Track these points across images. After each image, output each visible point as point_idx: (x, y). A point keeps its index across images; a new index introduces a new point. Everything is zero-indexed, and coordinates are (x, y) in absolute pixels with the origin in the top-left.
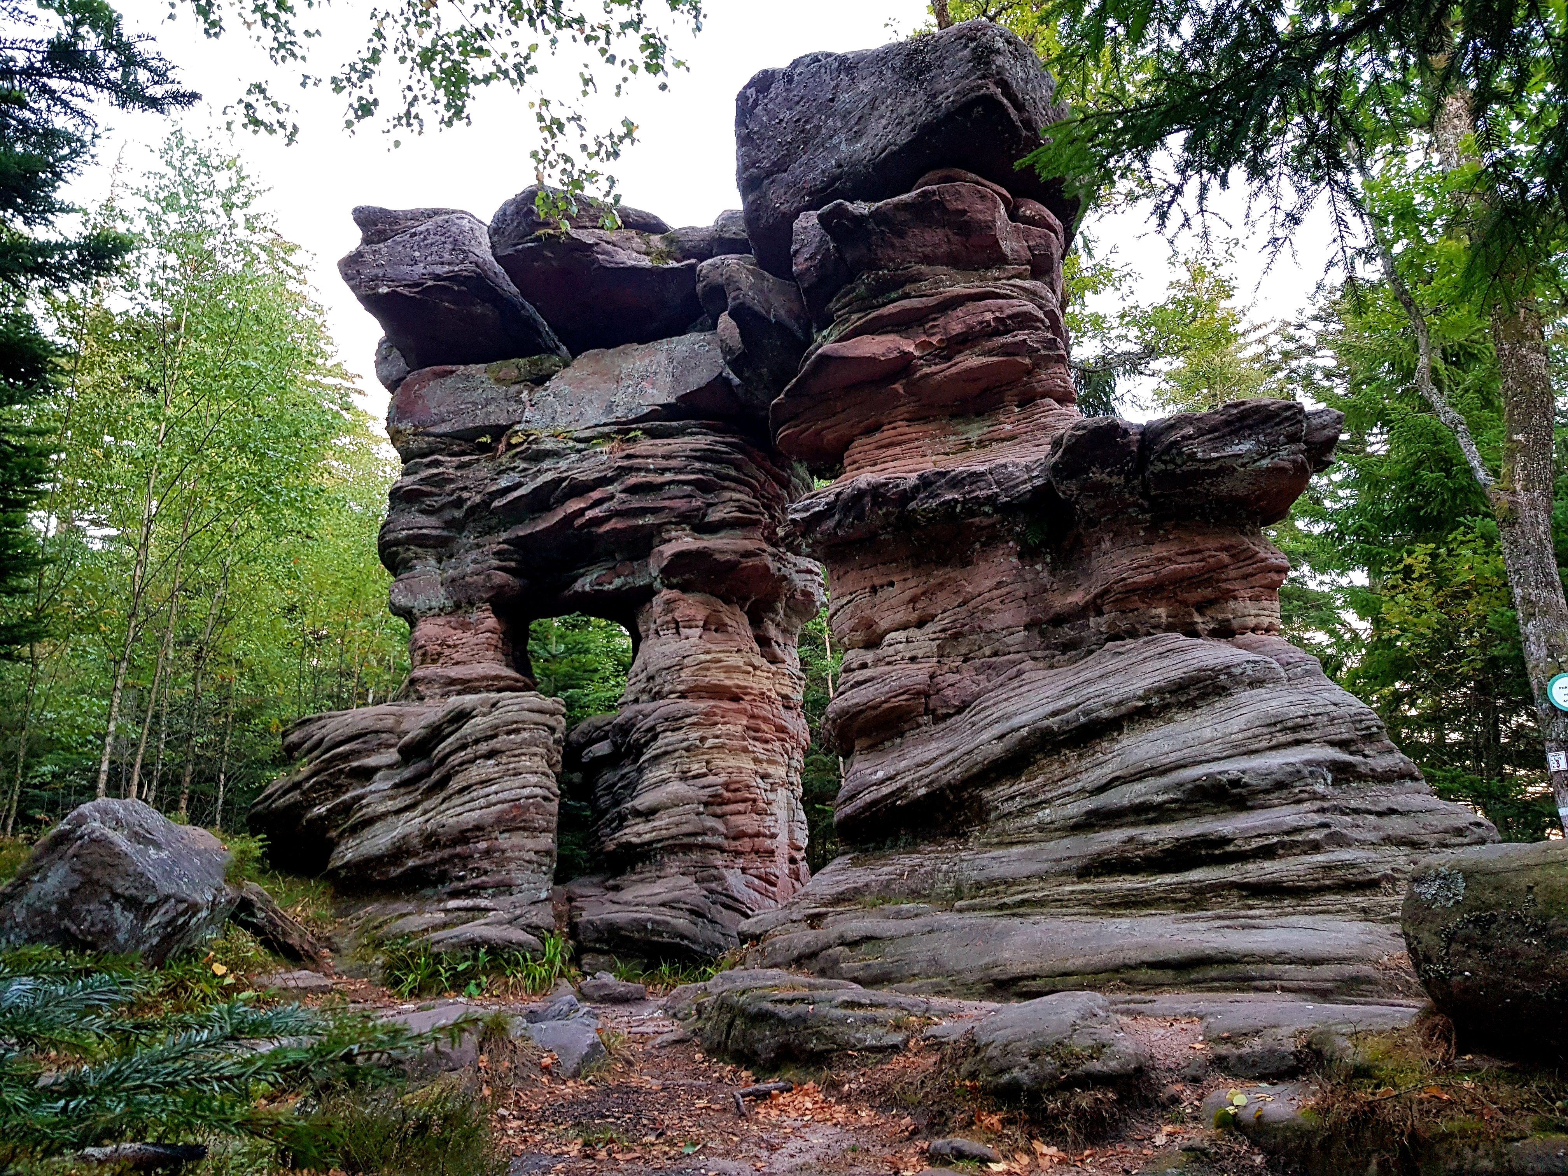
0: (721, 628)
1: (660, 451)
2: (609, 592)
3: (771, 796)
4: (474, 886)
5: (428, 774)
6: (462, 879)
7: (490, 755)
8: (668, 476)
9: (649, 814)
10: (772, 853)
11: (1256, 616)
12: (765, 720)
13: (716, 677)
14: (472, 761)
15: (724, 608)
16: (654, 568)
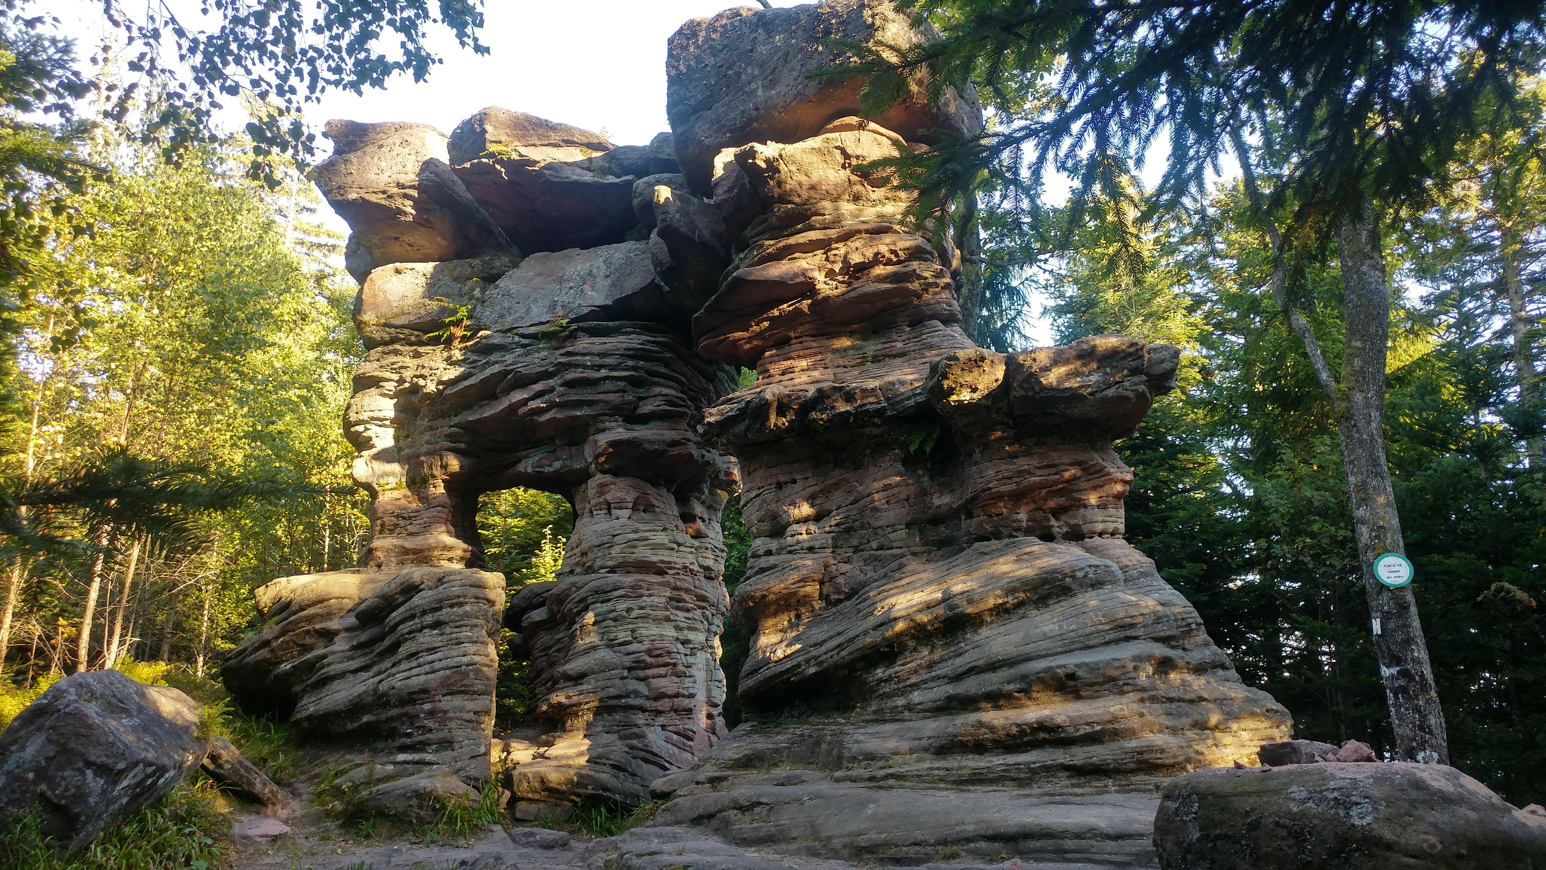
0: (649, 508)
1: (597, 349)
2: (548, 474)
3: (691, 660)
4: (420, 743)
5: (382, 638)
6: (409, 735)
7: (437, 625)
8: (604, 372)
9: (578, 678)
10: (690, 711)
11: (1103, 522)
12: (687, 591)
13: (643, 553)
14: (420, 630)
15: (651, 490)
16: (588, 453)
